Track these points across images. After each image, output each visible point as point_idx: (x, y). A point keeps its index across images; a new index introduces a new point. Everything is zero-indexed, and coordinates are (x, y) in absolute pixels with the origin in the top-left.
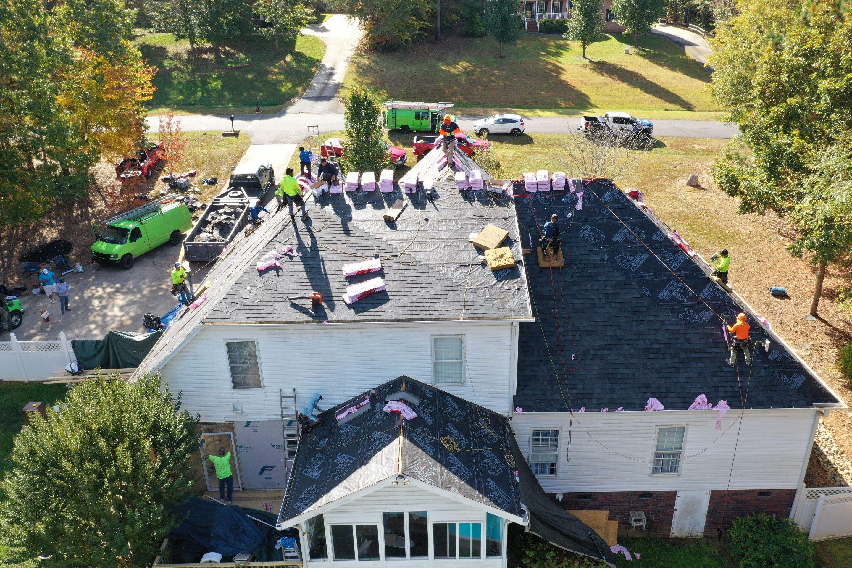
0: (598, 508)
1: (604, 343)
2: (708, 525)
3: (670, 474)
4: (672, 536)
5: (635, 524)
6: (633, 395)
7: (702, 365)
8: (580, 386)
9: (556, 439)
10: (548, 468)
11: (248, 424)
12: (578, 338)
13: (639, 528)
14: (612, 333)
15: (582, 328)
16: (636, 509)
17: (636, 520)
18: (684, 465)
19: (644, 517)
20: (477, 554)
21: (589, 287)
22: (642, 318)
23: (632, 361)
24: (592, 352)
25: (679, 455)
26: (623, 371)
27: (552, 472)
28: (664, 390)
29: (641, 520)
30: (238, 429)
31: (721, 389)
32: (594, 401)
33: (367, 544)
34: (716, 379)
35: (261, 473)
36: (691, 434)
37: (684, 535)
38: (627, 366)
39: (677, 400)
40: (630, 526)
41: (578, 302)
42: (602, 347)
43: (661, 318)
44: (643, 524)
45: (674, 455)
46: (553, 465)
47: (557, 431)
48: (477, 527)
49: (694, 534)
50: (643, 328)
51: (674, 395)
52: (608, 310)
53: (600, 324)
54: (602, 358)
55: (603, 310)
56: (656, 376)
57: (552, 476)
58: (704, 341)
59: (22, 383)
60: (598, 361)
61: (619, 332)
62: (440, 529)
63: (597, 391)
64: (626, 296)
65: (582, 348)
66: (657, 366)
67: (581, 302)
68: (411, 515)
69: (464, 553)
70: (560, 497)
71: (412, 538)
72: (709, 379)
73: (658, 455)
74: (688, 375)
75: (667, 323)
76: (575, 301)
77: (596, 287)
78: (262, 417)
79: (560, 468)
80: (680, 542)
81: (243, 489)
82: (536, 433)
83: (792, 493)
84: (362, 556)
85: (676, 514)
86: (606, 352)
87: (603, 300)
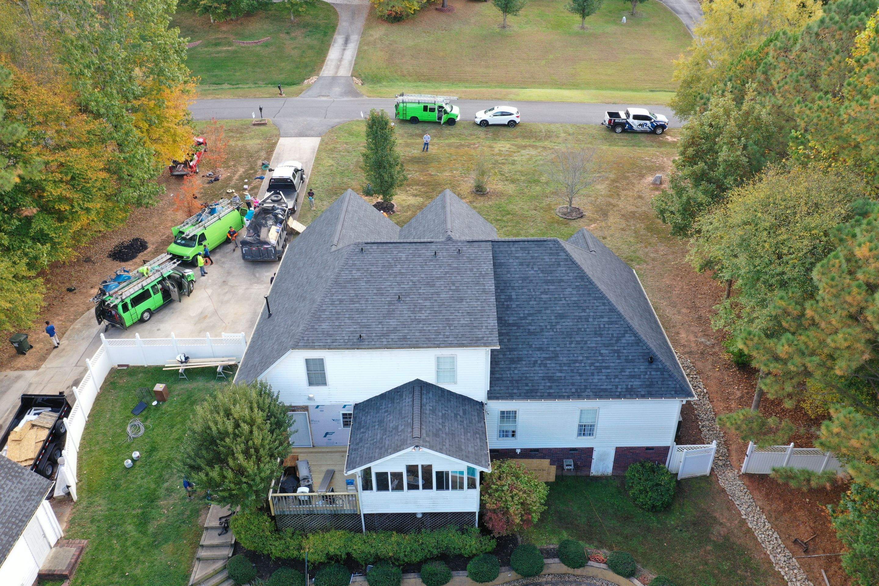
0: (543, 457)
1: (547, 356)
2: (614, 468)
3: (589, 437)
4: (591, 475)
5: (567, 468)
6: (563, 390)
7: (609, 371)
8: (530, 385)
9: (515, 417)
10: (511, 433)
11: (317, 407)
12: (530, 352)
13: (569, 470)
14: (553, 349)
15: (534, 346)
16: (568, 458)
17: (567, 465)
18: (598, 431)
19: (572, 464)
20: (461, 487)
21: (540, 318)
22: (573, 339)
23: (564, 368)
24: (539, 362)
25: (594, 426)
26: (559, 374)
27: (513, 436)
28: (583, 387)
29: (571, 465)
30: (310, 409)
31: (620, 387)
32: (539, 394)
33: (396, 482)
34: (617, 380)
35: (325, 436)
36: (602, 412)
37: (599, 474)
38: (561, 371)
39: (591, 394)
40: (563, 469)
41: (532, 328)
42: (546, 359)
43: (585, 339)
44: (572, 467)
45: (591, 426)
46: (514, 432)
47: (516, 412)
48: (462, 473)
49: (606, 474)
50: (573, 345)
51: (589, 390)
52: (552, 333)
53: (546, 343)
54: (545, 365)
55: (547, 334)
56: (579, 378)
57: (513, 438)
58: (612, 355)
59: (143, 367)
60: (542, 368)
61: (558, 349)
62: (440, 474)
63: (541, 387)
64: (564, 324)
65: (533, 359)
66: (580, 371)
67: (534, 328)
68: (422, 466)
69: (454, 488)
70: (518, 451)
71: (423, 478)
72: (612, 380)
73: (580, 426)
74: (599, 377)
75: (589, 342)
76: (530, 327)
77: (544, 318)
78: (327, 403)
79: (518, 434)
80: (597, 479)
81: (313, 446)
82: (502, 413)
83: (666, 449)
84: (393, 489)
85: (594, 462)
86: (549, 362)
87: (549, 327)
